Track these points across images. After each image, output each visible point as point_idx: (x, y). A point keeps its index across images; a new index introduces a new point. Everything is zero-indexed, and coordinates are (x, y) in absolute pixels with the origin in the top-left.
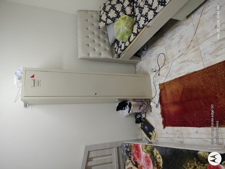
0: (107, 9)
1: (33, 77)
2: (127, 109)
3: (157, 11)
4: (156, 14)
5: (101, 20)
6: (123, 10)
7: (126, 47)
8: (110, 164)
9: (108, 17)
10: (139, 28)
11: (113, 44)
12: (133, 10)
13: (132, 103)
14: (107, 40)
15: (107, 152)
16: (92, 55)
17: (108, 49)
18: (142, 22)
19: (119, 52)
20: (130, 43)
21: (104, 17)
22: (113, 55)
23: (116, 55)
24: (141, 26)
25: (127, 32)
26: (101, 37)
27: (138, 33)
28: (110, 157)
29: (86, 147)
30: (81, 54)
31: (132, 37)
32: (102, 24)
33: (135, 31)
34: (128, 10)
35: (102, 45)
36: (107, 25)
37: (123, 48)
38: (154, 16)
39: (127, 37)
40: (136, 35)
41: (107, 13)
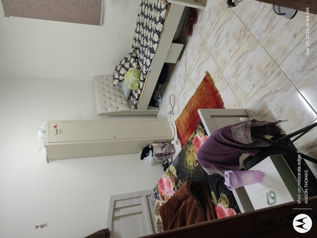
0: (118, 69)
1: (56, 127)
2: (150, 155)
3: (151, 58)
4: (151, 60)
5: (114, 78)
6: (131, 66)
7: (139, 95)
8: (140, 215)
9: (120, 75)
10: (144, 75)
11: (129, 98)
12: (138, 64)
13: (154, 145)
14: (123, 96)
15: (135, 202)
16: (109, 110)
17: (124, 103)
18: (144, 70)
19: (135, 102)
20: (141, 90)
21: (117, 76)
22: (130, 107)
23: (133, 107)
24: (145, 73)
25: (136, 81)
26: (117, 93)
27: (145, 79)
28: (139, 207)
29: (111, 197)
30: (100, 111)
31: (141, 84)
32: (116, 82)
33: (142, 79)
34: (135, 65)
35: (118, 100)
36: (120, 81)
37: (137, 97)
38: (151, 62)
39: (137, 85)
40: (144, 81)
41: (119, 71)
